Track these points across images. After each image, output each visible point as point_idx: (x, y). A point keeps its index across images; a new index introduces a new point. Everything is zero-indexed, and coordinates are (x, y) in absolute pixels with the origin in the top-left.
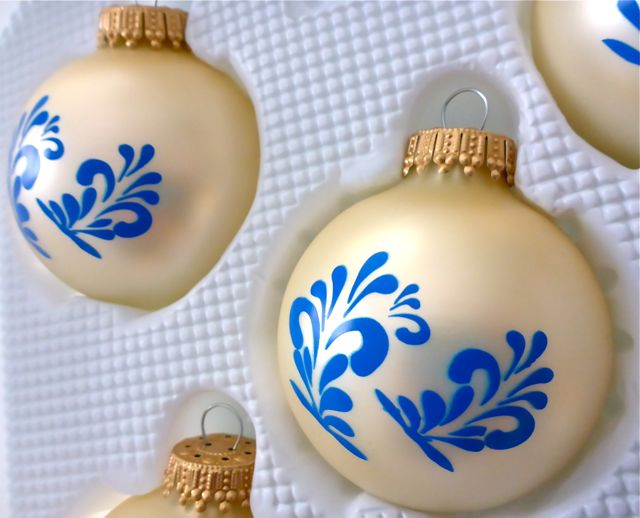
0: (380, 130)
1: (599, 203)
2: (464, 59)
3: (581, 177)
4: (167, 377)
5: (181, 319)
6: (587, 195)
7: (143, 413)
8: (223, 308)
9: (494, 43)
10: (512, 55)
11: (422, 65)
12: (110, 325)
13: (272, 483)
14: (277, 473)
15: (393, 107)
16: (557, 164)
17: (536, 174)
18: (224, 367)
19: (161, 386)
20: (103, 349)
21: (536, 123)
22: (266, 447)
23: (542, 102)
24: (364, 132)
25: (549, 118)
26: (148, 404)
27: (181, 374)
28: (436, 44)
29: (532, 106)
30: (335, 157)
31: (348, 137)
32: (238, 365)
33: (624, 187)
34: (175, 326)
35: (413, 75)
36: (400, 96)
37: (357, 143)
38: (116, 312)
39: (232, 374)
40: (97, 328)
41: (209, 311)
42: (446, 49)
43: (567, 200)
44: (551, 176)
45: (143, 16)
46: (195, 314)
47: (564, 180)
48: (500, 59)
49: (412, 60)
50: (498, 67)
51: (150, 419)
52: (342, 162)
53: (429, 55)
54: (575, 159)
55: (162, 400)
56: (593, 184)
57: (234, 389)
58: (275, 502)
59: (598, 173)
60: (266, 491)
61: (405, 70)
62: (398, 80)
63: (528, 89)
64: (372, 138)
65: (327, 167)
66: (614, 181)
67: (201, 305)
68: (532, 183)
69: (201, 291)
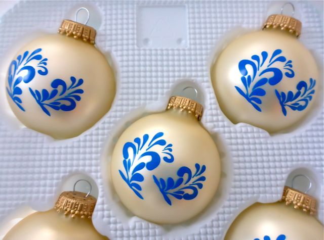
0: (162, 94)
1: (224, 132)
2: (193, 78)
3: (221, 124)
4: (65, 166)
5: (76, 144)
6: (221, 129)
7: (52, 179)
8: (94, 144)
9: (203, 76)
10: (207, 81)
11: (179, 76)
12: (42, 142)
13: (103, 210)
14: (105, 206)
15: (168, 88)
16: (215, 118)
17: (208, 120)
18: (91, 165)
19: (62, 169)
20: (38, 151)
21: (211, 104)
22: (103, 197)
23: (213, 98)
24: (157, 93)
25: (214, 104)
26: (55, 175)
27: (72, 166)
28: (185, 71)
29: (211, 99)
30: (145, 99)
31: (151, 93)
32: (97, 165)
33: (232, 129)
34: (72, 147)
35: (176, 79)
36: (171, 84)
37: (154, 96)
38: (46, 138)
39: (93, 168)
40: (36, 143)
41: (88, 144)
42: (188, 74)
43: (216, 130)
44: (212, 121)
45: (83, 29)
46: (82, 144)
47: (216, 123)
48: (203, 82)
49: (177, 74)
50: (203, 84)
51: (55, 182)
52: (148, 102)
53: (182, 74)
54: (220, 118)
55: (62, 175)
56: (224, 126)
57: (93, 174)
58: (103, 217)
59: (226, 123)
60: (100, 213)
61: (174, 77)
62: (171, 79)
63: (210, 93)
64: (159, 96)
65: (142, 102)
66: (229, 127)
67: (85, 141)
68: (206, 122)
69: (86, 136)
